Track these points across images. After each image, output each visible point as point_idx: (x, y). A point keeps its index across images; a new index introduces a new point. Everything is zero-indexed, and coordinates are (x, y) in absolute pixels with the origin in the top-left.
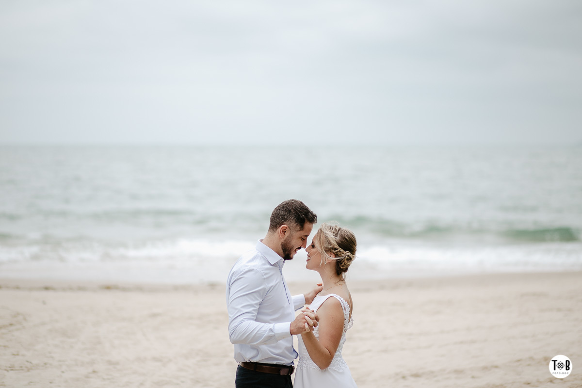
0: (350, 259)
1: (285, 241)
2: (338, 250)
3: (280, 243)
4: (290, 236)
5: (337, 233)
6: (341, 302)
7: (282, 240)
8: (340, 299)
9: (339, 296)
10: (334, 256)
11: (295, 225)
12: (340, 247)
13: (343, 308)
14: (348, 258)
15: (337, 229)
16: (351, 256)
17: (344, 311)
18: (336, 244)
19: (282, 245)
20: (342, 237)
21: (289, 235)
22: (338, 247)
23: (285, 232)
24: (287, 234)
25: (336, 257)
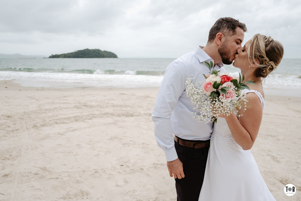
0: (272, 69)
1: (222, 46)
2: (265, 59)
5: (269, 44)
7: (219, 47)
10: (259, 63)
11: (228, 30)
12: (267, 56)
14: (271, 67)
15: (270, 40)
16: (274, 66)
18: (264, 52)
19: (219, 50)
20: (272, 48)
22: (265, 56)
23: (221, 39)
25: (260, 64)
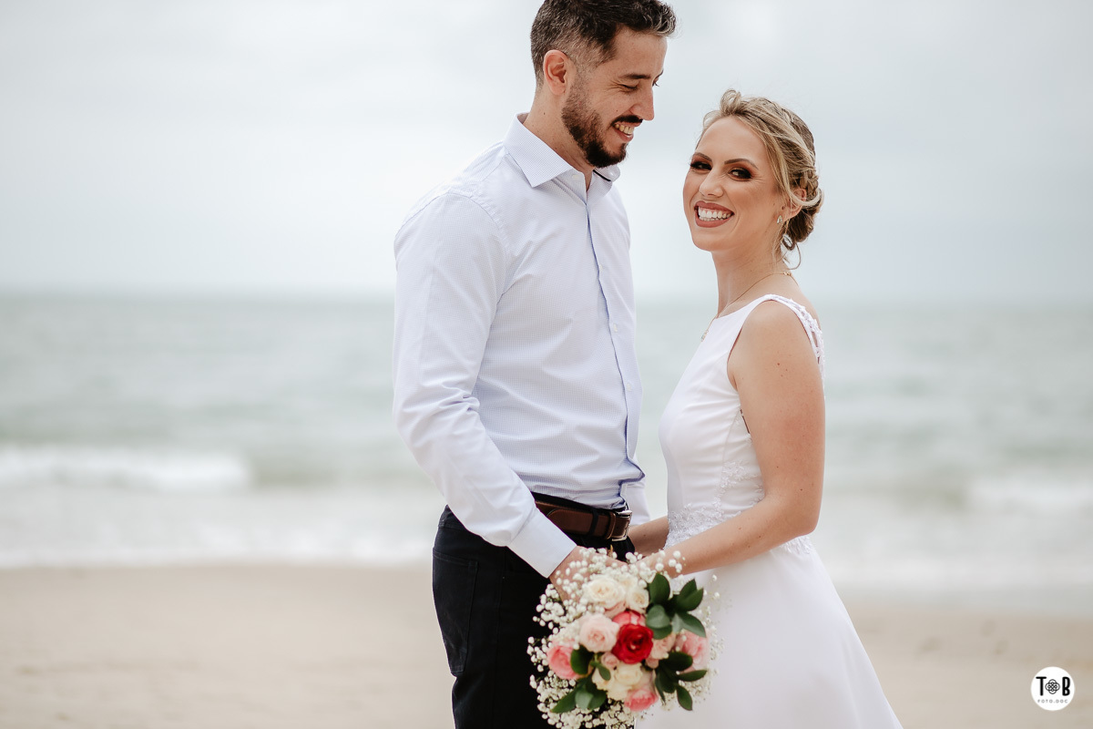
1: (569, 101)
3: (559, 114)
4: (580, 84)
6: (801, 317)
7: (563, 102)
8: (798, 309)
9: (791, 300)
13: (811, 336)
17: (813, 345)
19: (564, 117)
21: (576, 80)
23: (564, 73)
24: (570, 78)
